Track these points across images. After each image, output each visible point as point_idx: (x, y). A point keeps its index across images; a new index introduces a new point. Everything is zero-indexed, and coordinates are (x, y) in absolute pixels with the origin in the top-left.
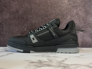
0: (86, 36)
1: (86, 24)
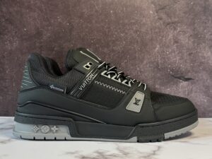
0: (196, 92)
1: (195, 64)
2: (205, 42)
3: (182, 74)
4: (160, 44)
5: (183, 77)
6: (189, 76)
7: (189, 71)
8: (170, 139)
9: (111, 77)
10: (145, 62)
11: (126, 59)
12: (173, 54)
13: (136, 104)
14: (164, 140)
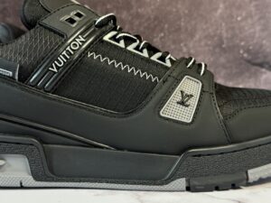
5: (268, 63)
8: (261, 181)
9: (126, 45)
11: (162, 31)
12: (250, 21)
13: (182, 103)
14: (248, 184)
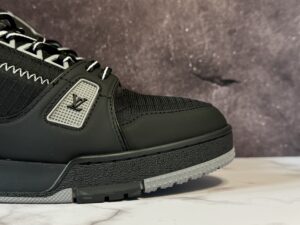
0: (243, 107)
1: (243, 52)
2: (259, 9)
3: (216, 71)
4: (171, 13)
5: (219, 77)
6: (230, 75)
7: (230, 66)
9: (18, 45)
10: (143, 48)
